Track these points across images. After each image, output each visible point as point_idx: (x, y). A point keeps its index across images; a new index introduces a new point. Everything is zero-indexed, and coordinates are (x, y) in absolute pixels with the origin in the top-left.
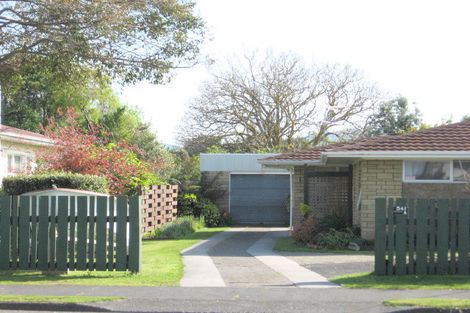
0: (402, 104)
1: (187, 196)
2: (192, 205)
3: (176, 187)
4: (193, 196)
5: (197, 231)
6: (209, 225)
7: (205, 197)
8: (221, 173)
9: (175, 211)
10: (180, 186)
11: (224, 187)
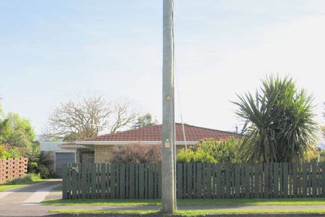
0: (149, 117)
1: (32, 163)
2: (35, 168)
3: (27, 159)
4: (35, 163)
5: (35, 180)
6: (43, 178)
7: (42, 164)
8: (50, 152)
9: (26, 171)
10: (29, 159)
11: (52, 159)
